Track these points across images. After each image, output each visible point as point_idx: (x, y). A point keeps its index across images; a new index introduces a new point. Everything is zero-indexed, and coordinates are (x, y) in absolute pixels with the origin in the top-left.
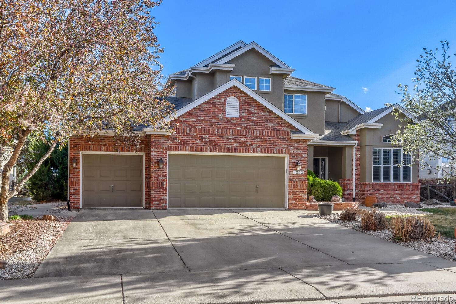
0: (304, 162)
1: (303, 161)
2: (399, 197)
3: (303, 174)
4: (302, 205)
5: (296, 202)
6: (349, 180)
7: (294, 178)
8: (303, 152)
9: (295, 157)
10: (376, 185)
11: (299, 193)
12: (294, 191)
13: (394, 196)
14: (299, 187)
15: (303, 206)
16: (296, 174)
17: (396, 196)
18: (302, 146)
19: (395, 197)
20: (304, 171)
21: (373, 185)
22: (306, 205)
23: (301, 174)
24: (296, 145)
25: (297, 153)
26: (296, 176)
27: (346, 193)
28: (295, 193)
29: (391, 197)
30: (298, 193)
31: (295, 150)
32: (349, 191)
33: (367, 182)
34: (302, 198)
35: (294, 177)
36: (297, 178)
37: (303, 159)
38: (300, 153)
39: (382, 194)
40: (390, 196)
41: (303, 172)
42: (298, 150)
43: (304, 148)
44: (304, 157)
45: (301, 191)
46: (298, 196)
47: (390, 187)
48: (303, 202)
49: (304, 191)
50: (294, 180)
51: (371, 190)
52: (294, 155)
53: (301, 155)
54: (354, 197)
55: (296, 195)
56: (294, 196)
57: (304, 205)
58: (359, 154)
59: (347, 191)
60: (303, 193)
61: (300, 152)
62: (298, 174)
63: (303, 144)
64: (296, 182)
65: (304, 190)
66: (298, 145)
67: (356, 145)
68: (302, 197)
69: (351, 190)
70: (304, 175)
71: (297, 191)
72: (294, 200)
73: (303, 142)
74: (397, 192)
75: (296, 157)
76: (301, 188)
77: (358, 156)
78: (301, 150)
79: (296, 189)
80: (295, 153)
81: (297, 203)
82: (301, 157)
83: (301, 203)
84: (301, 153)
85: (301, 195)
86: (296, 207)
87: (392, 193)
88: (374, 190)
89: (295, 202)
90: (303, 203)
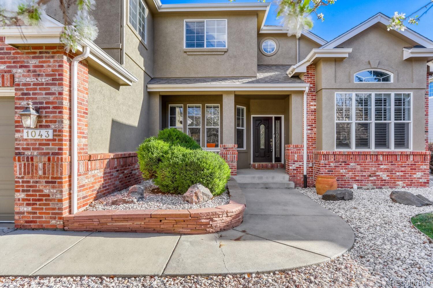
0: (54, 108)
1: (52, 103)
2: (388, 176)
3: (51, 137)
4: (51, 218)
5: (33, 209)
6: (297, 146)
7: (28, 149)
8: (53, 80)
9: (29, 94)
10: (340, 154)
11: (41, 188)
12: (28, 182)
13: (377, 173)
14: (40, 173)
15: (53, 222)
16: (30, 137)
17: (380, 174)
18: (49, 66)
19: (379, 176)
20: (55, 131)
21: (334, 154)
22: (60, 218)
23: (44, 137)
24: (33, 62)
25: (34, 84)
26: (32, 144)
27: (291, 168)
28: (30, 187)
29: (370, 176)
30: (39, 186)
31: (29, 76)
32: (297, 165)
33: (324, 151)
34: (51, 200)
35: (28, 144)
36: (34, 149)
37: (51, 98)
38: (42, 84)
39: (353, 170)
40: (369, 173)
41: (51, 132)
42: (39, 75)
43: (53, 71)
44: (53, 94)
45: (47, 182)
46: (40, 195)
47: (368, 157)
48: (54, 209)
49: (55, 182)
50: (28, 153)
51: (332, 164)
52: (27, 89)
53: (45, 89)
54: (305, 173)
55: (33, 191)
56: (27, 195)
57: (55, 218)
58: (315, 105)
59: (294, 164)
60: (53, 187)
61: (43, 80)
62: (37, 137)
63: (52, 60)
64: (32, 159)
65: (56, 178)
66: (37, 64)
67: (307, 90)
68: (51, 197)
69: (301, 163)
70: (54, 140)
71: (37, 182)
72: (28, 205)
73: (51, 55)
74: (382, 167)
75: (33, 94)
76: (44, 173)
77: (313, 107)
78: (47, 75)
79: (32, 177)
80: (30, 85)
81: (35, 213)
82: (46, 94)
83: (49, 213)
84: (47, 84)
85: (46, 191)
86: (35, 222)
87: (373, 169)
88: (337, 164)
89: (30, 209)
90: (53, 214)
